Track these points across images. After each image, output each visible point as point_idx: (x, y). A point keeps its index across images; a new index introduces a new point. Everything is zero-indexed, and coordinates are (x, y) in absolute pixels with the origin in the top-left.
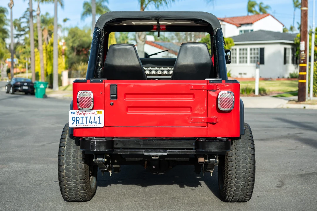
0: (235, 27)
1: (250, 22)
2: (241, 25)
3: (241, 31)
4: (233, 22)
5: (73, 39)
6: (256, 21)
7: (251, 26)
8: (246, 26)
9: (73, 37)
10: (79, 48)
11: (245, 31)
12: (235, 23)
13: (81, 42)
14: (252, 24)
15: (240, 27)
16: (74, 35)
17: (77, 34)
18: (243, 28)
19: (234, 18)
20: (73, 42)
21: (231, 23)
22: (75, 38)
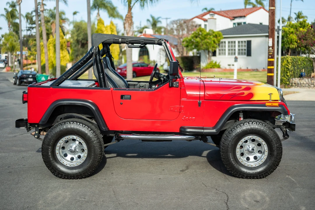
0: (229, 20)
1: (243, 15)
2: (235, 18)
3: (234, 24)
4: (227, 15)
5: (78, 33)
6: (248, 14)
7: (244, 19)
8: (239, 19)
9: (77, 31)
10: (83, 41)
11: (239, 24)
12: (228, 16)
14: (245, 16)
15: (234, 19)
16: (79, 29)
17: (81, 28)
18: (237, 21)
19: (229, 11)
20: (78, 36)
21: (225, 16)
22: (79, 32)
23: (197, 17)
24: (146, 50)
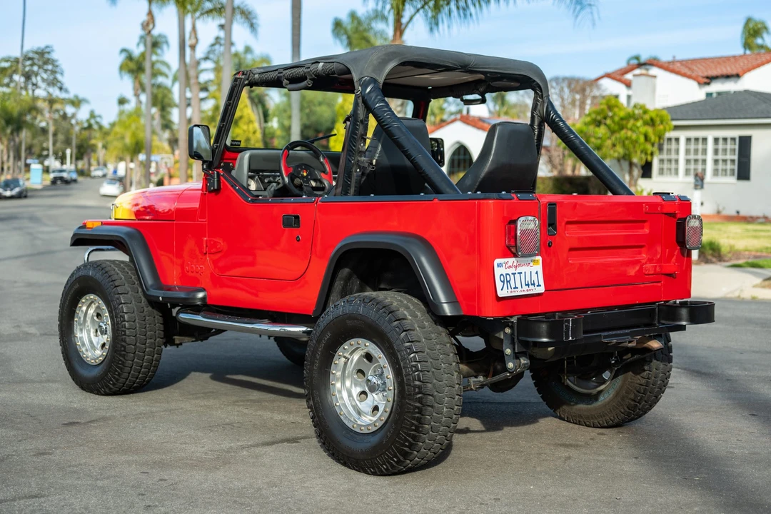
0: (694, 84)
1: (734, 72)
2: (710, 79)
3: (709, 95)
4: (689, 73)
6: (749, 70)
7: (736, 82)
8: (723, 83)
11: (719, 94)
12: (694, 75)
13: (313, 118)
14: (738, 76)
15: (708, 84)
18: (716, 87)
19: (694, 61)
21: (684, 75)
23: (608, 76)
24: (467, 157)
